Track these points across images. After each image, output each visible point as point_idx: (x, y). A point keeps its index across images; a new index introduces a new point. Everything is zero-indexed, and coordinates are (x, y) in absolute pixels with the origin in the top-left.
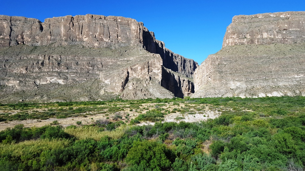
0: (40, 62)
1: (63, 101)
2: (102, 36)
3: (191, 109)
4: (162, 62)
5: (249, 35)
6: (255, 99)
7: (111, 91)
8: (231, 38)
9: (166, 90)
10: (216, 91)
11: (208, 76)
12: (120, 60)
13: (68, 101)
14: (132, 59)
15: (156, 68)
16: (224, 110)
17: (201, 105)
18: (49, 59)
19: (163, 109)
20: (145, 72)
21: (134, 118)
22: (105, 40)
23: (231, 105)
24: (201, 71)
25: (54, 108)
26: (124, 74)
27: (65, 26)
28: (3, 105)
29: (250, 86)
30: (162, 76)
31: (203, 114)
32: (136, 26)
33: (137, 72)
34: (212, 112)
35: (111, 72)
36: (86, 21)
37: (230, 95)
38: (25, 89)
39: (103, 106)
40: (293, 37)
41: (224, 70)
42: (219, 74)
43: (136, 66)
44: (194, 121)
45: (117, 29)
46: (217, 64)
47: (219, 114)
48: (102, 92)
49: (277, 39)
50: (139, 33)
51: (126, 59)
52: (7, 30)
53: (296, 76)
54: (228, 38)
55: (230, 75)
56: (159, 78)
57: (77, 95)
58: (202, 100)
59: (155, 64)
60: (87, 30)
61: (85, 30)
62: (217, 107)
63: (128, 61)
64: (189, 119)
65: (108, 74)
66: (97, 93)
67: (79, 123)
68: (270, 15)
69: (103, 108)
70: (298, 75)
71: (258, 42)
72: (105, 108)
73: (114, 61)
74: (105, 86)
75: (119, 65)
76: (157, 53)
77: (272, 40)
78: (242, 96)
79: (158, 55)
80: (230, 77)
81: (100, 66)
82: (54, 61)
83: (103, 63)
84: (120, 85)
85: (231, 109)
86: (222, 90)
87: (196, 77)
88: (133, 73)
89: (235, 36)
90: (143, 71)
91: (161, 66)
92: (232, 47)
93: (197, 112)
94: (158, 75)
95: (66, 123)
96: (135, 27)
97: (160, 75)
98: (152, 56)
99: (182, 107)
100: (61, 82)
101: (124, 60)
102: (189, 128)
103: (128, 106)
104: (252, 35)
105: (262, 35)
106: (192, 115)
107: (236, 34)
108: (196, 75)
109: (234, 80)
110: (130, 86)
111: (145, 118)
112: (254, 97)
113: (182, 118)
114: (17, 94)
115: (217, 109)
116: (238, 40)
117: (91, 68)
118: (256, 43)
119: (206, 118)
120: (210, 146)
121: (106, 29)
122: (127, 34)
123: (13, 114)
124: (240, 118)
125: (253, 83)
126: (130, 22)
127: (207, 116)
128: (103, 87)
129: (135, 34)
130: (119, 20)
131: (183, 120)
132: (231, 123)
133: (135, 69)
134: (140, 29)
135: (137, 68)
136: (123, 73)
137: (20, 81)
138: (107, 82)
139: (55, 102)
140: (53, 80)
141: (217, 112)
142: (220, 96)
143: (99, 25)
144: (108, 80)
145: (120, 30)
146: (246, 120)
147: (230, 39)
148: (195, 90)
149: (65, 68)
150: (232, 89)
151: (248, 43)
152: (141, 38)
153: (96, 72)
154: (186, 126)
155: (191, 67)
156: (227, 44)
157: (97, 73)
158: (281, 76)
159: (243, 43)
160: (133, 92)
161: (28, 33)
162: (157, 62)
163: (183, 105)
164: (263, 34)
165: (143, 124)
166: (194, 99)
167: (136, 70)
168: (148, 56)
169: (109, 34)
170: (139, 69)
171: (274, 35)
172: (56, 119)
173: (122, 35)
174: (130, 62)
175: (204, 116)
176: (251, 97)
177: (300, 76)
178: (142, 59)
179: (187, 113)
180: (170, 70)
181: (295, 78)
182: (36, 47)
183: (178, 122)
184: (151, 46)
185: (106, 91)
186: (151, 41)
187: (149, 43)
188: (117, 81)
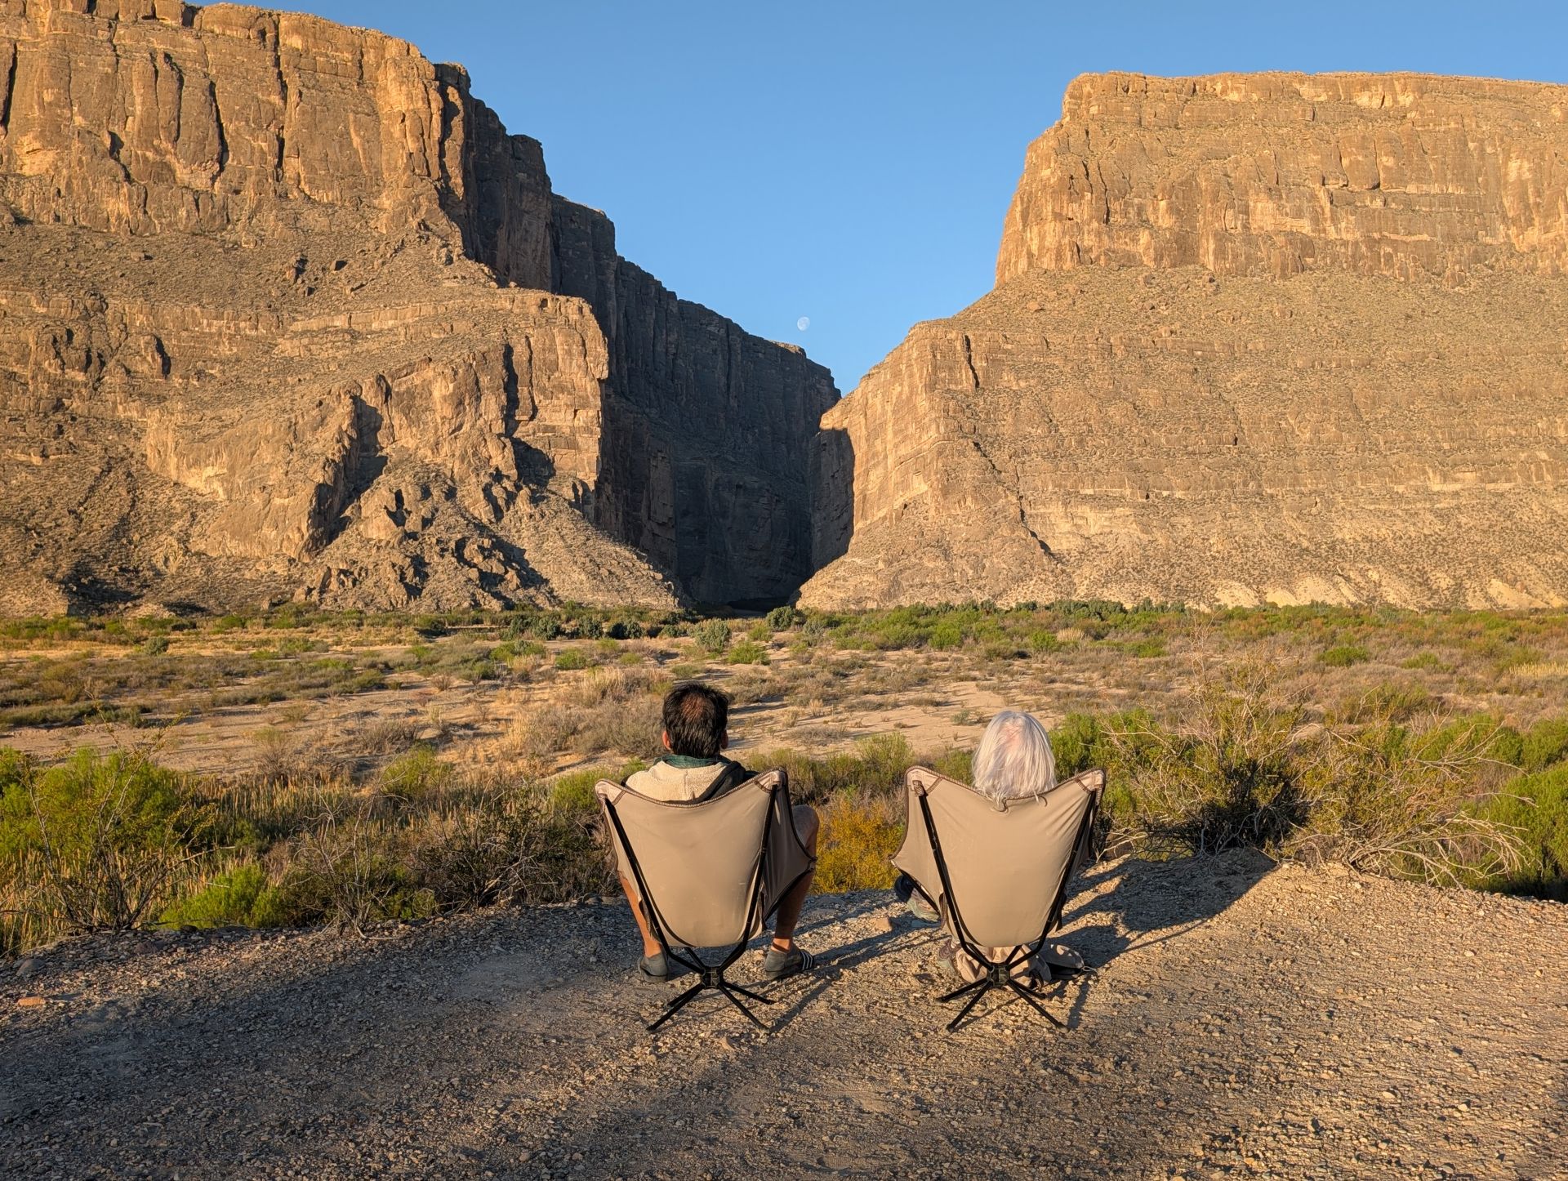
2: (166, 145)
4: (603, 352)
5: (1169, 210)
7: (235, 547)
8: (1058, 217)
9: (631, 549)
10: (960, 563)
12: (298, 326)
15: (564, 398)
20: (481, 422)
22: (182, 173)
24: (861, 433)
26: (329, 432)
29: (1164, 541)
32: (419, 92)
33: (428, 417)
35: (231, 413)
36: (44, 31)
37: (1043, 593)
40: (1425, 237)
41: (1007, 429)
42: (976, 457)
43: (416, 379)
45: (275, 99)
46: (967, 384)
48: (165, 556)
49: (1333, 243)
50: (441, 143)
51: (340, 322)
53: (1436, 485)
54: (1040, 220)
55: (1047, 465)
56: (586, 464)
59: (554, 367)
60: (48, 97)
61: (36, 96)
63: (356, 337)
65: (209, 427)
68: (1298, 87)
70: (1445, 478)
71: (1220, 253)
73: (254, 333)
74: (184, 512)
75: (288, 366)
76: (562, 287)
77: (1306, 246)
79: (573, 307)
80: (1044, 477)
81: (147, 365)
83: (170, 346)
84: (298, 504)
86: (993, 563)
87: (825, 472)
88: (396, 423)
89: (1080, 210)
90: (469, 409)
91: (595, 384)
94: (572, 445)
96: (410, 96)
97: (590, 448)
98: (534, 310)
101: (325, 330)
104: (1184, 209)
105: (1247, 213)
107: (1088, 195)
109: (1070, 498)
110: (373, 515)
116: (1099, 234)
117: (80, 377)
118: (1209, 260)
121: (193, 96)
122: (351, 144)
125: (1187, 520)
126: (371, 58)
128: (171, 517)
129: (412, 145)
130: (296, 42)
133: (411, 394)
134: (444, 115)
135: (427, 386)
136: (323, 421)
142: (984, 598)
143: (143, 64)
144: (210, 471)
145: (293, 114)
147: (1050, 226)
150: (1059, 557)
151: (1158, 259)
152: (457, 181)
153: (115, 408)
156: (1030, 255)
157: (128, 411)
158: (1350, 477)
159: (1130, 256)
162: (569, 352)
164: (1251, 204)
167: (418, 402)
168: (508, 306)
169: (213, 132)
170: (437, 394)
171: (1316, 220)
173: (315, 151)
174: (371, 345)
177: (1456, 481)
178: (462, 326)
181: (1430, 496)
184: (518, 236)
185: (198, 545)
186: (521, 201)
187: (506, 219)
188: (275, 476)
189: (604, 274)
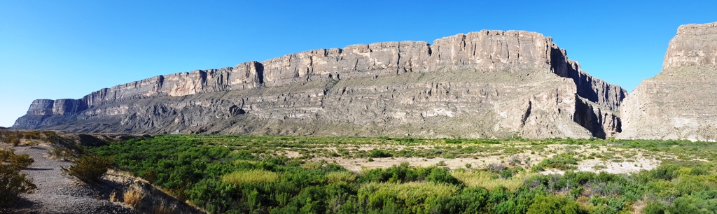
0: (427, 92)
1: (451, 138)
2: (499, 56)
3: (617, 155)
4: (576, 88)
5: (703, 52)
6: (711, 143)
7: (508, 126)
8: (676, 56)
9: (581, 127)
10: (654, 130)
11: (643, 109)
12: (520, 86)
13: (457, 138)
14: (535, 84)
16: (665, 158)
17: (631, 150)
18: (437, 86)
19: (576, 153)
20: (552, 103)
21: (536, 164)
22: (502, 61)
23: (675, 152)
24: (631, 102)
25: (440, 145)
26: (525, 105)
27: (455, 46)
28: (390, 139)
29: (704, 125)
30: (576, 108)
31: (634, 163)
32: (543, 42)
33: (542, 102)
34: (646, 160)
35: (508, 102)
36: (480, 39)
37: (674, 137)
38: (411, 121)
39: (497, 145)
41: (665, 101)
42: (657, 107)
43: (541, 95)
44: (620, 172)
45: (518, 46)
46: (655, 92)
47: (657, 163)
48: (496, 128)
50: (547, 51)
51: (528, 85)
52: (395, 57)
54: (672, 56)
55: (674, 108)
56: (572, 110)
57: (466, 130)
58: (633, 143)
59: (566, 92)
60: (481, 50)
61: (478, 51)
62: (654, 154)
63: (530, 88)
64: (613, 169)
65: (505, 105)
66: (490, 129)
67: (469, 166)
69: (497, 149)
71: (716, 61)
72: (499, 148)
73: (513, 88)
74: (500, 120)
75: (519, 93)
76: (569, 77)
78: (693, 139)
79: (571, 80)
80: (674, 111)
81: (495, 94)
82: (443, 89)
83: (499, 91)
84: (519, 118)
85: (676, 157)
86: (662, 130)
87: (624, 111)
88: (537, 103)
89: (681, 54)
90: (550, 100)
91: (574, 94)
92: (676, 68)
93: (625, 159)
94: (570, 106)
95: (454, 165)
96: (541, 43)
97: (573, 107)
98: (562, 81)
99: (603, 152)
100: (449, 114)
101: (525, 87)
102: (613, 181)
103: (528, 146)
104: (707, 51)
106: (617, 163)
107: (683, 51)
108: (624, 108)
109: (680, 115)
110: (532, 120)
111: (552, 164)
112: (710, 140)
113: (603, 167)
114: (403, 127)
115: (654, 156)
116: (686, 59)
117: (484, 97)
118: (714, 63)
119: (638, 169)
120: (643, 208)
121: (504, 47)
122: (531, 53)
123: (399, 150)
124: (689, 170)
125: (709, 121)
126: (534, 37)
127: (639, 165)
128: (498, 121)
129: (541, 52)
130: (521, 36)
131: (605, 170)
132: (676, 177)
133: (539, 98)
134: (547, 46)
135: (542, 96)
136: (523, 103)
137: (407, 113)
138: (503, 114)
139: (442, 137)
140: (440, 111)
141: (654, 160)
142: (659, 138)
143: (496, 43)
145: (521, 48)
146: (698, 173)
147: (674, 58)
148: (622, 128)
149: (455, 97)
150: (678, 129)
151: (701, 63)
152: (549, 57)
153: (489, 102)
154: (609, 178)
155: (616, 96)
156: (670, 64)
157: (492, 102)
159: (694, 63)
160: (537, 128)
161: (416, 59)
162: (569, 89)
163: (605, 150)
165: (548, 172)
166: (620, 141)
167: (541, 99)
168: (558, 81)
169: (507, 53)
170: (544, 98)
172: (443, 159)
173: (524, 55)
174: (533, 89)
175: (636, 166)
176: (706, 141)
178: (549, 84)
179: (610, 160)
180: (587, 100)
182: (424, 74)
183: (598, 172)
184: (561, 67)
185: (502, 126)
188: (515, 113)
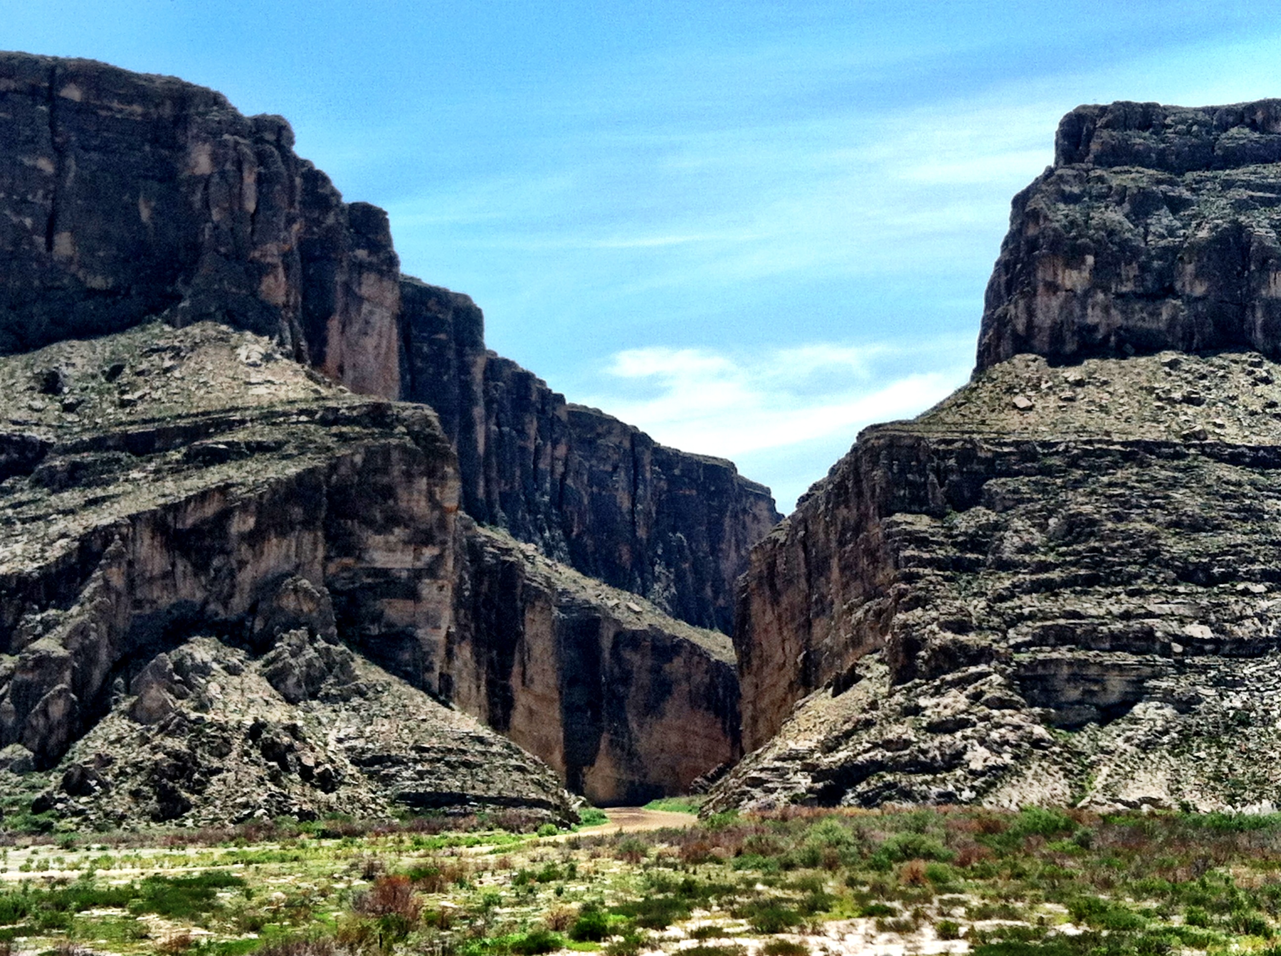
15: (401, 533)
89: (1080, 278)
97: (434, 597)
107: (1090, 259)
116: (1106, 310)
176: (1223, 807)
184: (356, 328)
186: (360, 284)
187: (339, 305)
189: (469, 373)
